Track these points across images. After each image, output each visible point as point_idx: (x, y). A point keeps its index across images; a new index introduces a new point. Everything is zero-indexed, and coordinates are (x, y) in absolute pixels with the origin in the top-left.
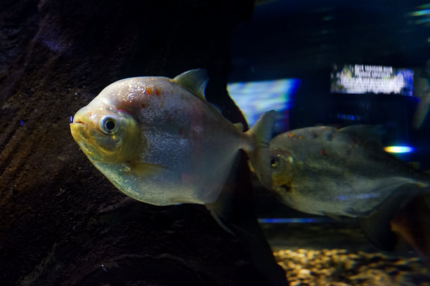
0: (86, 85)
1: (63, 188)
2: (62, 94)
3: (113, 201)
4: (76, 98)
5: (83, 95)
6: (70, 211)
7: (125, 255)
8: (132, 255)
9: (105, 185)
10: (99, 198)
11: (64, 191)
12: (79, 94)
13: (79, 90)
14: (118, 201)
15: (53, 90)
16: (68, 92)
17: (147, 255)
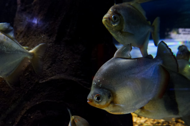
0: (47, 33)
1: (28, 73)
2: (38, 37)
3: (46, 79)
4: (42, 38)
5: (45, 37)
6: (30, 81)
7: (46, 100)
8: (49, 100)
9: (44, 72)
10: (41, 77)
11: (28, 74)
12: (44, 37)
13: (44, 35)
14: (47, 79)
15: (35, 35)
16: (40, 36)
17: (55, 101)
